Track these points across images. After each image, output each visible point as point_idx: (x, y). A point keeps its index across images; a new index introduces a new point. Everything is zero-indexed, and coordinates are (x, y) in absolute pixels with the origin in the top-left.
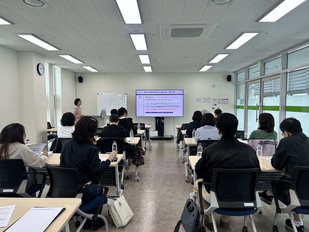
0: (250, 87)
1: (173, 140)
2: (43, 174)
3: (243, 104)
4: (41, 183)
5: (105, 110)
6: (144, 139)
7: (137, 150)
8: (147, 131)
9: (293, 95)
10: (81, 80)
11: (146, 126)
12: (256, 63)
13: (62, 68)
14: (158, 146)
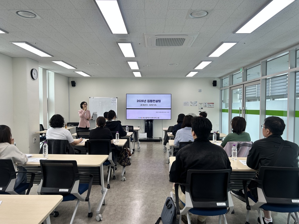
0: (234, 92)
1: (161, 142)
2: (31, 174)
3: (228, 108)
4: (29, 182)
5: (96, 112)
6: (133, 141)
7: (124, 151)
8: (136, 133)
9: (275, 99)
10: (73, 84)
11: (135, 128)
12: (239, 70)
13: (55, 73)
14: (147, 147)
